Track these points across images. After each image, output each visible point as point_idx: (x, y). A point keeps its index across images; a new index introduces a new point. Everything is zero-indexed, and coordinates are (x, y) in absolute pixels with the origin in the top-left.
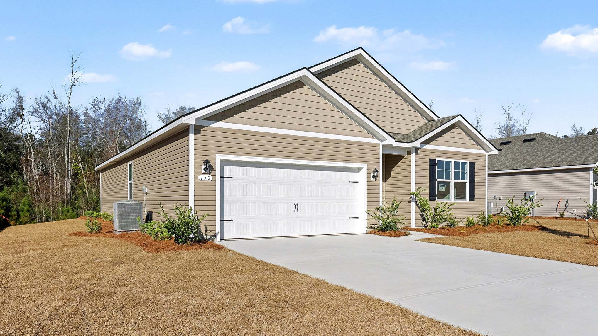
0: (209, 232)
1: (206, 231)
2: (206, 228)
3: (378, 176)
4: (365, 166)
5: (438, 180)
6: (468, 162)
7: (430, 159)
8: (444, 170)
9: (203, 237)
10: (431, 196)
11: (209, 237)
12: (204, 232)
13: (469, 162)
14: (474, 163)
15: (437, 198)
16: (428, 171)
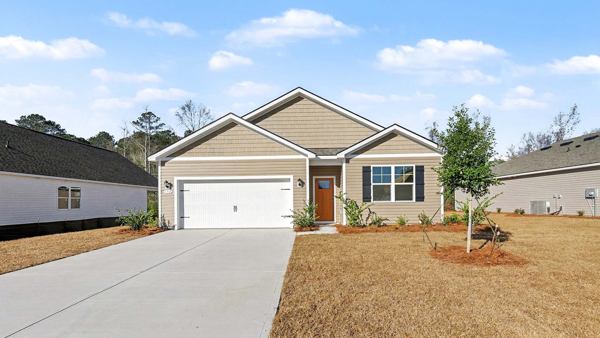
0: (171, 224)
1: (169, 223)
2: (169, 222)
3: (305, 184)
4: (291, 177)
5: (372, 184)
6: (414, 166)
7: (363, 167)
8: (382, 175)
9: (167, 227)
10: (365, 198)
11: (171, 227)
12: (167, 224)
13: (416, 166)
14: (423, 166)
15: (372, 199)
16: (362, 177)
